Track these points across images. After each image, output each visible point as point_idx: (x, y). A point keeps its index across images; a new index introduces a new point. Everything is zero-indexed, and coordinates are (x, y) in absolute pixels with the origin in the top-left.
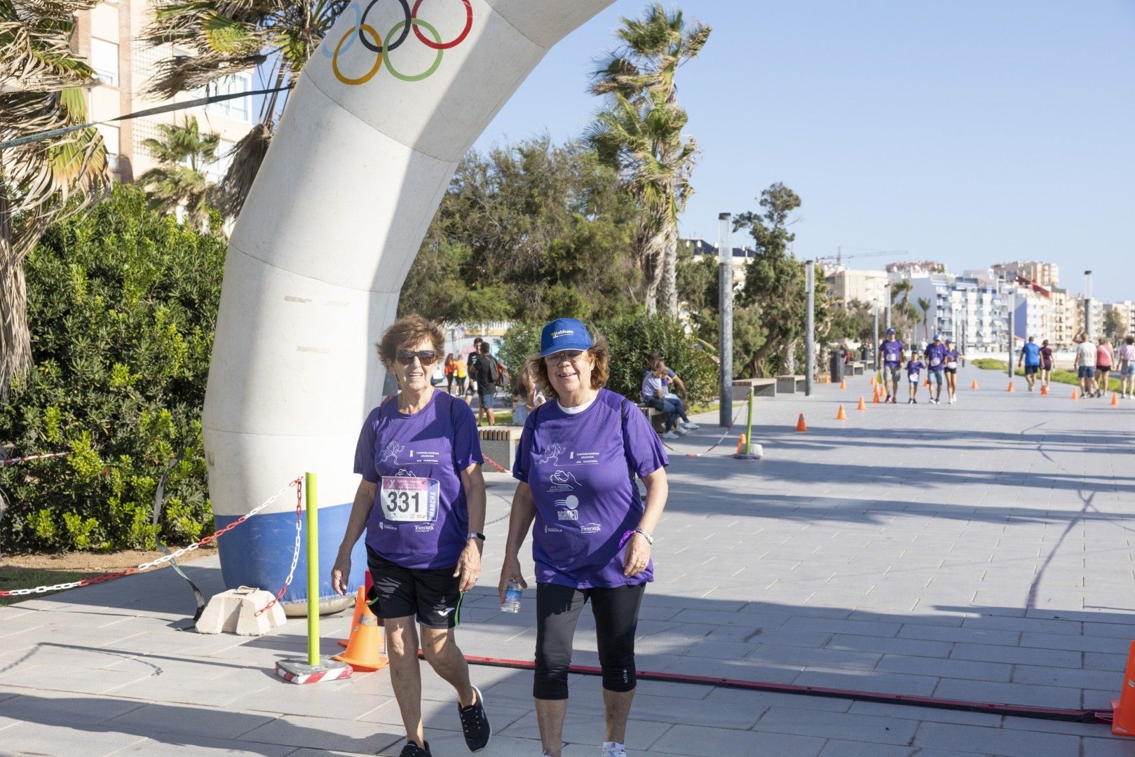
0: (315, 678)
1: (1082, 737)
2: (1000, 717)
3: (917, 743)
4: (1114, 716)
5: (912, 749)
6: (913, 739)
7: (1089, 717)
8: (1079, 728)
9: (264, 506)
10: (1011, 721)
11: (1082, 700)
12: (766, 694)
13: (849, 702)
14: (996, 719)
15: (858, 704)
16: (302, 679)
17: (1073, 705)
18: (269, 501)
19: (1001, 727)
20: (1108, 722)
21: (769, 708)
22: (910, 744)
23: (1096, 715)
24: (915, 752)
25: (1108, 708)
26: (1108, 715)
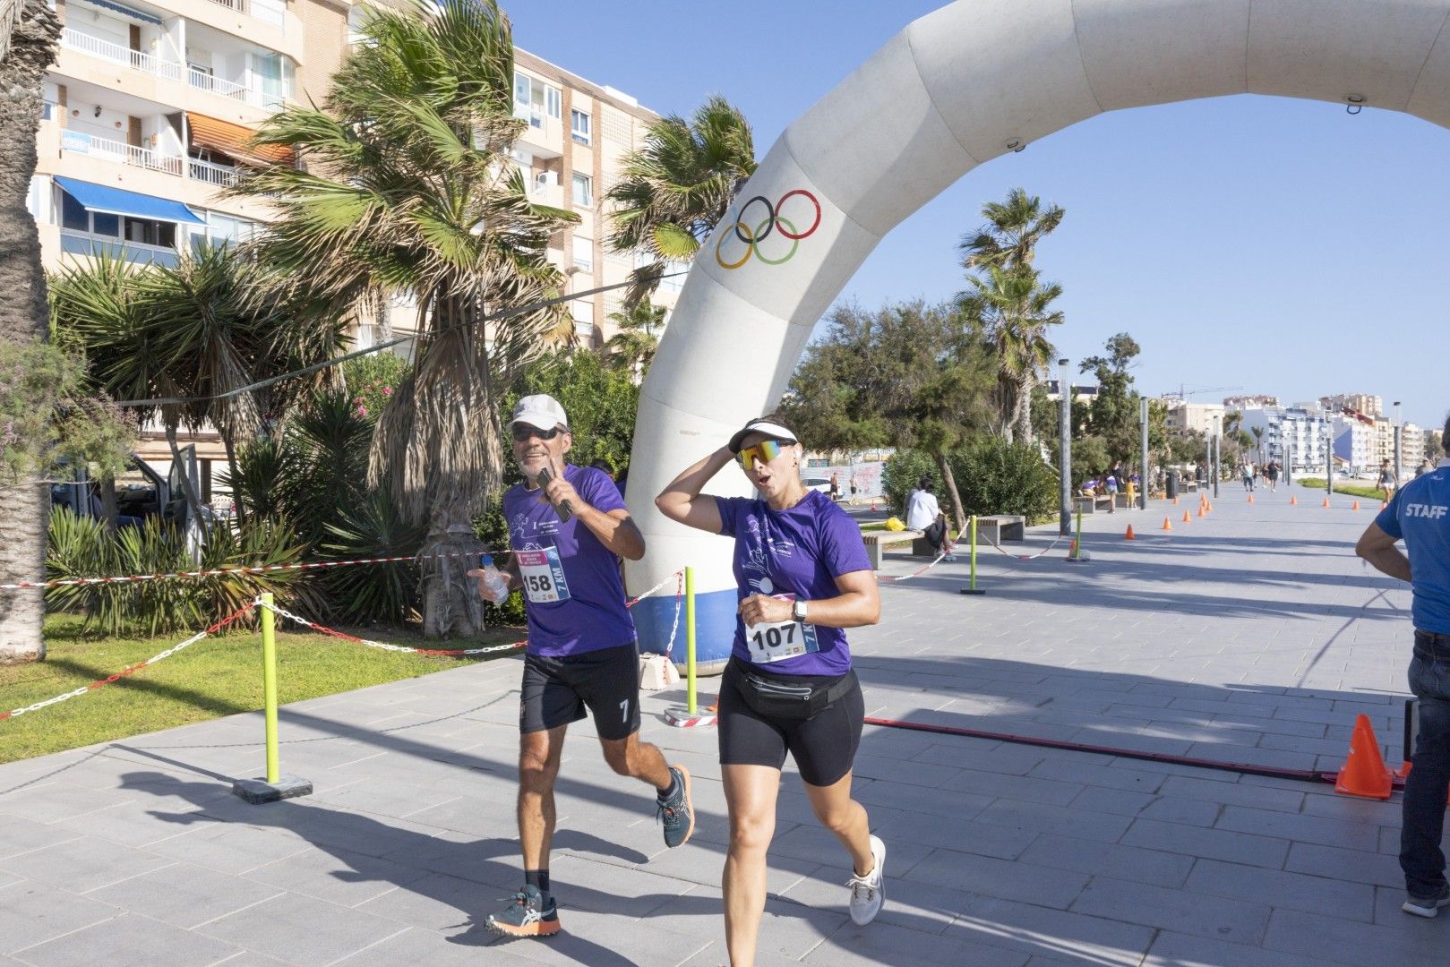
0: (692, 723)
1: (1306, 793)
2: (1239, 774)
3: (1161, 792)
4: (1338, 778)
5: (1156, 796)
6: (1159, 789)
7: (1317, 778)
8: (1306, 786)
9: (653, 591)
10: (1248, 778)
11: (1316, 764)
12: (1046, 749)
13: (1112, 757)
14: (1235, 776)
15: (1120, 760)
16: (682, 723)
17: (1307, 767)
18: (657, 588)
19: (1238, 782)
20: (1332, 782)
21: (1043, 760)
22: (1155, 793)
23: (1323, 776)
24: (1156, 799)
25: (1334, 770)
26: (1334, 776)
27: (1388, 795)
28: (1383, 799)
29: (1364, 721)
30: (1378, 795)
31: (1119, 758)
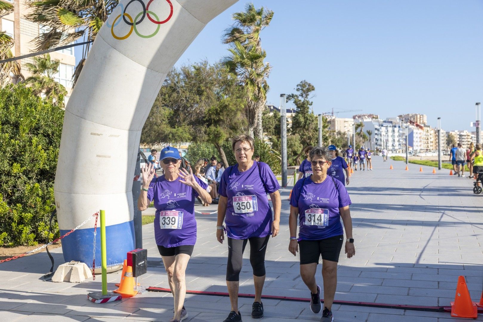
0: (105, 301)
1: (438, 318)
2: (404, 310)
4: (452, 309)
6: (366, 321)
7: (441, 310)
8: (437, 314)
9: (82, 225)
10: (408, 312)
11: (438, 302)
13: (339, 305)
14: (402, 311)
16: (100, 300)
17: (434, 304)
18: (84, 223)
19: (404, 315)
20: (449, 312)
21: (305, 309)
23: (444, 308)
25: (449, 305)
26: (449, 309)
27: (476, 316)
28: (475, 319)
29: (462, 280)
30: (472, 316)
31: (342, 306)
